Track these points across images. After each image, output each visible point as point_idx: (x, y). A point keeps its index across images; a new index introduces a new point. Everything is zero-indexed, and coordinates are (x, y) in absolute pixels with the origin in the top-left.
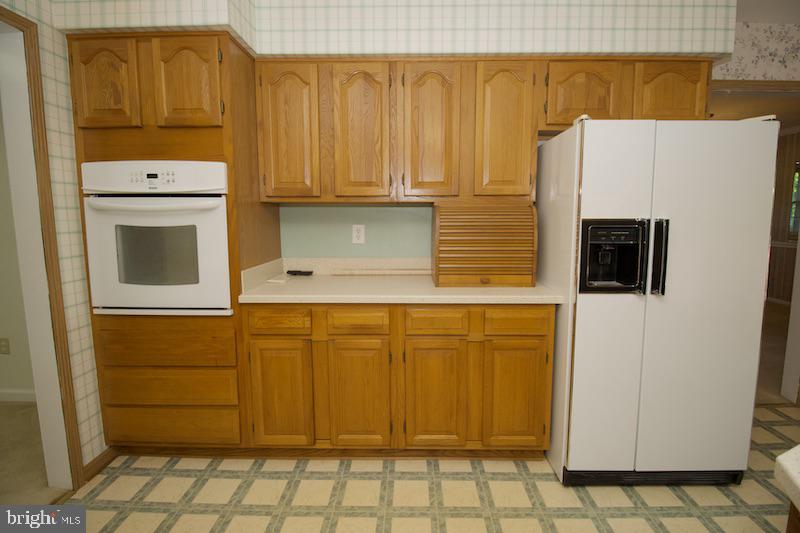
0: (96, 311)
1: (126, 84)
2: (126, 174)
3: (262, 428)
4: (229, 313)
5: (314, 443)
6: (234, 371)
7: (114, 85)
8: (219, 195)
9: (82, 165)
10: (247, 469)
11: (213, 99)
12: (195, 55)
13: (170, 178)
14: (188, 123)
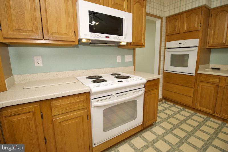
0: (164, 71)
1: (177, 25)
2: (174, 44)
3: (198, 105)
4: (194, 75)
5: (214, 114)
6: (193, 89)
7: (175, 25)
8: (196, 47)
9: (166, 43)
10: (192, 113)
11: (198, 24)
12: (195, 14)
13: (184, 44)
14: (191, 30)
